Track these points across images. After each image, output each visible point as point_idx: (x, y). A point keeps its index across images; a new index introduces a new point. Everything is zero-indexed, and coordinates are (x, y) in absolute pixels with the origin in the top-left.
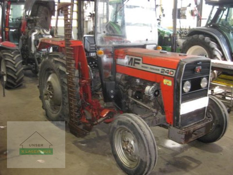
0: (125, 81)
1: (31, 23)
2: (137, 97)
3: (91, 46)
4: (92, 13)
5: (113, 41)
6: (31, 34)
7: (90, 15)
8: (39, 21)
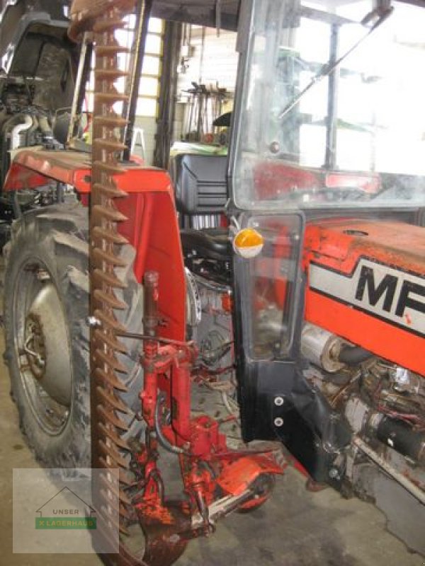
0: (338, 363)
1: (18, 95)
2: (390, 442)
3: (202, 190)
4: (198, 84)
5: (302, 190)
6: (10, 131)
7: (193, 87)
8: (43, 91)
